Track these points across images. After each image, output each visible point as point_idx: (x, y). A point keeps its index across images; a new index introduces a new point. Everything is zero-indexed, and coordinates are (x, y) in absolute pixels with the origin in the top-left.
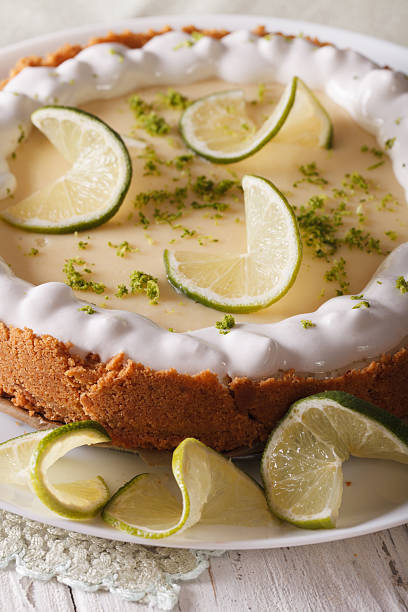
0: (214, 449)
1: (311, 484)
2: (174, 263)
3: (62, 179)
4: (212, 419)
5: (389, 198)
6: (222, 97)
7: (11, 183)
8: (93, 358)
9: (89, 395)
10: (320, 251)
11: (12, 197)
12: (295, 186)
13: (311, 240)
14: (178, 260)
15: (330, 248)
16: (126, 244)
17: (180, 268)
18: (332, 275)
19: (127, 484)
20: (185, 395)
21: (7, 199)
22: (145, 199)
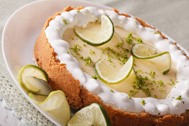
0: (69, 102)
1: (80, 123)
2: (100, 62)
3: (95, 32)
4: (72, 93)
5: (165, 91)
6: (150, 47)
7: (85, 26)
8: (59, 61)
9: (51, 68)
10: (135, 86)
11: (82, 28)
12: (146, 73)
13: (136, 83)
14: (101, 62)
15: (138, 88)
16: (94, 52)
17: (99, 64)
18: (132, 91)
19: (44, 95)
20: (70, 82)
21: (80, 27)
22: (109, 49)
